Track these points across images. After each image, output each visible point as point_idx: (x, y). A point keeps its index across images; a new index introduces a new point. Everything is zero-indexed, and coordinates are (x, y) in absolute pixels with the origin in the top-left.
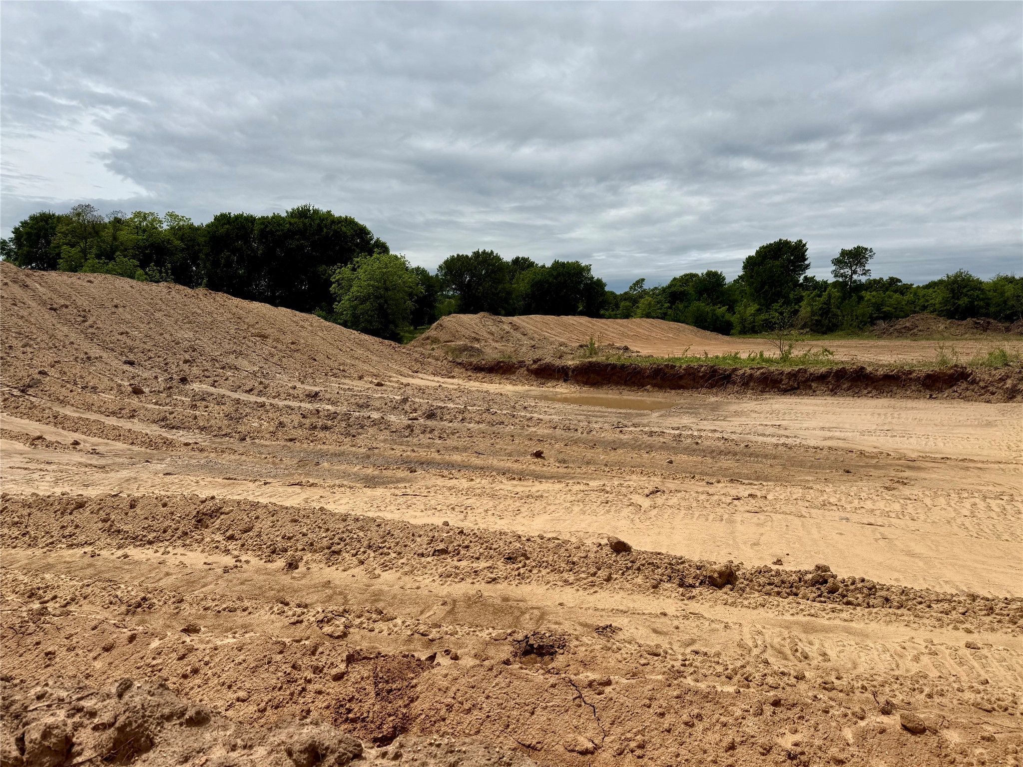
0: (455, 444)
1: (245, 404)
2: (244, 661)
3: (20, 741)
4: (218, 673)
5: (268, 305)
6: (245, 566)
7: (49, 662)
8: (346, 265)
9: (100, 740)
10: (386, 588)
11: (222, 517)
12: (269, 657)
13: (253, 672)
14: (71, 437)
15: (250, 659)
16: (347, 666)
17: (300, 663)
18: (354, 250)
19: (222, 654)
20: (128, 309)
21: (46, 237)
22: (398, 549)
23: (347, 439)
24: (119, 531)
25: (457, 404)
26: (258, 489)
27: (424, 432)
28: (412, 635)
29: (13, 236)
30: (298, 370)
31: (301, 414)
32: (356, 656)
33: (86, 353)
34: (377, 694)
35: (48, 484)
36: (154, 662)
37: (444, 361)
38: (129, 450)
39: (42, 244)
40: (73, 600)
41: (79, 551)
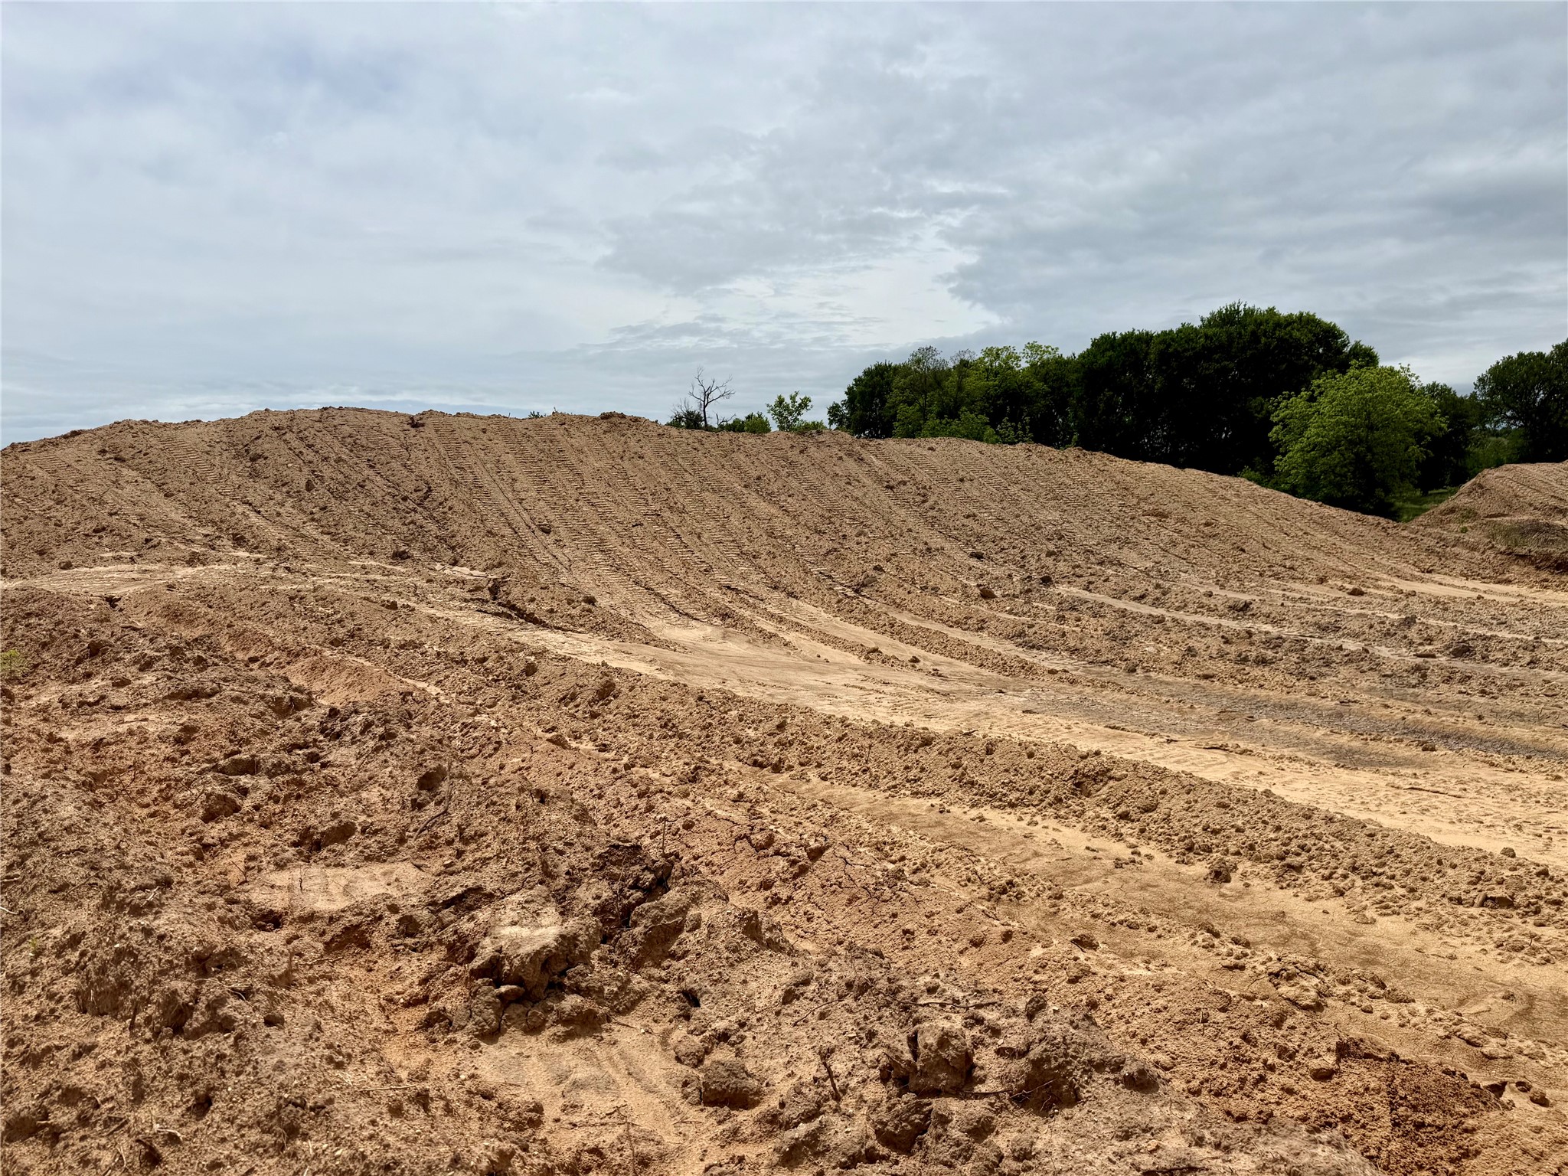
0: (1517, 706)
1: (1134, 618)
2: (1165, 1008)
3: (913, 1041)
4: (1127, 1016)
5: (1168, 467)
6: (1146, 862)
7: (907, 944)
8: (1298, 393)
9: (1007, 1070)
10: (1387, 945)
11: (1111, 783)
12: (1204, 1011)
13: (1180, 1030)
14: (909, 651)
15: (1175, 1008)
16: (1338, 1061)
17: (1256, 1035)
18: (1313, 367)
19: (1131, 991)
20: (976, 483)
21: (881, 396)
22: (1409, 881)
23: (1301, 683)
24: (973, 783)
25: (1518, 632)
26: (1158, 749)
27: (1448, 680)
28: (1448, 1037)
29: (846, 397)
30: (1214, 567)
31: (1223, 637)
32: (1353, 1049)
33: (926, 544)
34: (1396, 1124)
35: (885, 710)
36: (1037, 978)
37: (1488, 552)
38: (978, 674)
39: (877, 405)
40: (924, 866)
41: (926, 803)
